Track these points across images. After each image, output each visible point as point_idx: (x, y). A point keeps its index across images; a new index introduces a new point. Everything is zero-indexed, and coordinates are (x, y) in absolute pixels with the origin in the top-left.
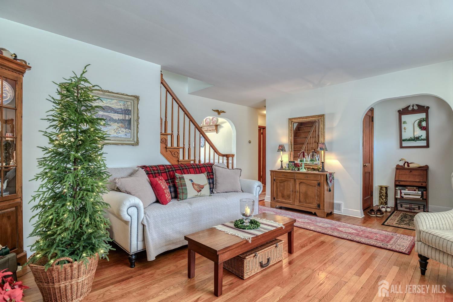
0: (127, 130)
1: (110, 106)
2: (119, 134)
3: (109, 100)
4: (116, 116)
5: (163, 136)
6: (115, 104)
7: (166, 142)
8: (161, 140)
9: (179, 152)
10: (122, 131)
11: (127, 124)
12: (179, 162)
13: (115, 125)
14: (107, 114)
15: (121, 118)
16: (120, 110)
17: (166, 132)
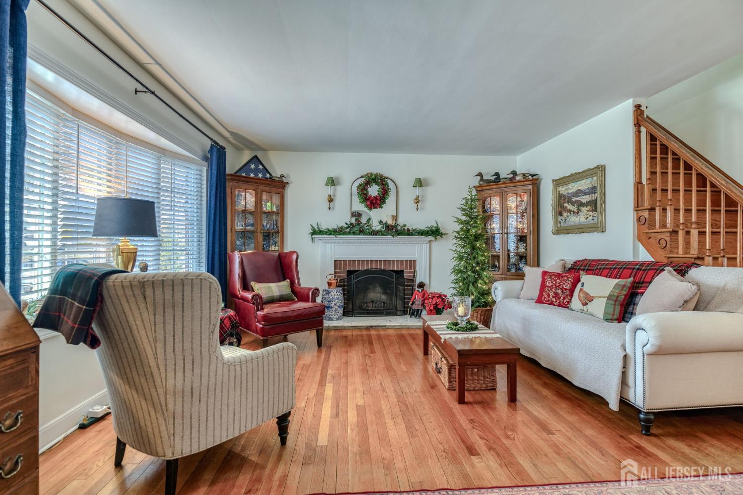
0: (594, 213)
1: (580, 189)
2: (588, 220)
3: (580, 182)
4: (585, 199)
5: (641, 213)
6: (584, 185)
7: (647, 222)
8: (639, 220)
9: (668, 239)
10: (590, 216)
11: (593, 204)
12: (669, 257)
13: (584, 209)
14: (579, 198)
15: (588, 200)
16: (588, 191)
17: (647, 205)
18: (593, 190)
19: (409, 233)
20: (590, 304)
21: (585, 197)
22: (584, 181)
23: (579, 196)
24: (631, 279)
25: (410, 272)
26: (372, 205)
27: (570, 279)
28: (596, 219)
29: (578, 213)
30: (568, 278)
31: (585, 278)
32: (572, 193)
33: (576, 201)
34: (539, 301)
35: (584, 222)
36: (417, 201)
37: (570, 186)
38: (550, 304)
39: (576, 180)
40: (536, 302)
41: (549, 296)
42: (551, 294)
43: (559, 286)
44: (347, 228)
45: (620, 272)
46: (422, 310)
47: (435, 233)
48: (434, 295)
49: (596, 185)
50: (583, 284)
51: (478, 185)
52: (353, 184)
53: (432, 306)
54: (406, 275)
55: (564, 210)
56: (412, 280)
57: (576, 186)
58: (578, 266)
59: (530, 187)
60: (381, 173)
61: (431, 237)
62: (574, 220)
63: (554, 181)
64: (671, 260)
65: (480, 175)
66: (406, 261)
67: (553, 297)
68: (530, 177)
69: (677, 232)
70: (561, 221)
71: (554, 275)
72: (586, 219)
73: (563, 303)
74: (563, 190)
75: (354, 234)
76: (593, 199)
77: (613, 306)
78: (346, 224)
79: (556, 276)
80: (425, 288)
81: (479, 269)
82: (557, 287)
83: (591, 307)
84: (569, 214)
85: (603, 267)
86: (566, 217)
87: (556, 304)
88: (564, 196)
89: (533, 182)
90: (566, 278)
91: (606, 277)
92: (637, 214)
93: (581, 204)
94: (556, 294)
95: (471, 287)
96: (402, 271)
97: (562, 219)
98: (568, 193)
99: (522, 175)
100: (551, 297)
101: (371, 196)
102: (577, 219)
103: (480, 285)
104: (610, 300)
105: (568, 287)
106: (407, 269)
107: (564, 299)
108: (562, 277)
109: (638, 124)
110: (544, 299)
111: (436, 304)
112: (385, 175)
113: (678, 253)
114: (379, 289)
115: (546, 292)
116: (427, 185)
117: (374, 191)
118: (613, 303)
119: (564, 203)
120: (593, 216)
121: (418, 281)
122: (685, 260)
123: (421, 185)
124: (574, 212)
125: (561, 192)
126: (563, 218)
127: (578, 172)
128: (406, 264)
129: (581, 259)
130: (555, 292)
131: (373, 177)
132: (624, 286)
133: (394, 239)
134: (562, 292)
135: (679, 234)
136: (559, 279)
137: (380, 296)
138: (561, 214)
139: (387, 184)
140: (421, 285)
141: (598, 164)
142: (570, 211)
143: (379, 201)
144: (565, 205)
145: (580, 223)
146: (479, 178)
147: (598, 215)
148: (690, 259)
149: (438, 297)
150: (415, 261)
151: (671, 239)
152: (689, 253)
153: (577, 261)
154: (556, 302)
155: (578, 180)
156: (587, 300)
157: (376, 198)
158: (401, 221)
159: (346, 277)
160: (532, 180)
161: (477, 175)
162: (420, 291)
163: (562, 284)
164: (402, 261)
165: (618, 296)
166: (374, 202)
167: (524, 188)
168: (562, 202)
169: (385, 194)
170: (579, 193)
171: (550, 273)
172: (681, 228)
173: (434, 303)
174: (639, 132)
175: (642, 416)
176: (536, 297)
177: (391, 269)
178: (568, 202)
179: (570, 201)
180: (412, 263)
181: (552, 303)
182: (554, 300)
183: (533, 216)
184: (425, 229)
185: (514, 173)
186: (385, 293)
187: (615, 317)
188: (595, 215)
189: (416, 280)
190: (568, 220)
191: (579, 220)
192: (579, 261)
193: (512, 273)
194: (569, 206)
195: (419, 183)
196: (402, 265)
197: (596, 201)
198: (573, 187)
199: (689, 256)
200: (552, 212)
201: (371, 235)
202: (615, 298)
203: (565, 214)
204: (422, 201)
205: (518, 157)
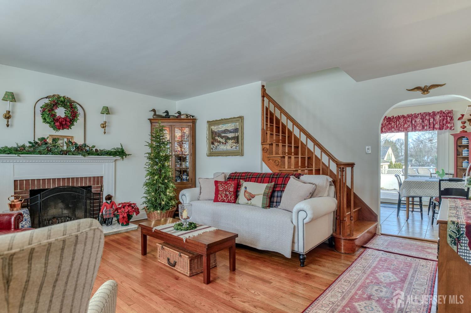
0: (236, 144)
1: (227, 129)
2: (232, 148)
3: (227, 125)
4: (230, 135)
5: (265, 146)
6: (230, 126)
7: (268, 151)
8: (263, 149)
9: (280, 161)
10: (234, 146)
11: (237, 140)
12: (280, 170)
13: (230, 142)
14: (226, 134)
15: (233, 136)
16: (232, 130)
17: (268, 142)
18: (236, 130)
19: (98, 153)
20: (253, 199)
21: (230, 134)
22: (230, 124)
23: (227, 133)
24: (273, 183)
25: (97, 187)
26: (61, 126)
27: (232, 185)
28: (238, 148)
29: (225, 144)
30: (231, 184)
31: (245, 184)
32: (221, 131)
33: (224, 136)
34: (216, 200)
35: (230, 149)
36: (104, 126)
37: (220, 126)
38: (223, 202)
39: (224, 123)
40: (214, 202)
41: (222, 197)
42: (223, 195)
43: (227, 190)
44: (30, 147)
45: (263, 179)
46: (112, 218)
47: (120, 153)
48: (124, 205)
49: (238, 127)
50: (246, 187)
51: (152, 118)
52: (36, 103)
53: (126, 214)
54: (93, 190)
55: (216, 141)
56: (100, 194)
57: (224, 127)
58: (234, 176)
59: (191, 124)
60: (69, 97)
61: (118, 157)
62: (222, 147)
63: (208, 122)
64: (281, 172)
65: (154, 110)
66: (94, 178)
67: (224, 197)
68: (191, 117)
69: (284, 157)
70: (213, 148)
71: (223, 183)
72: (231, 147)
73: (230, 200)
74: (215, 128)
75: (40, 153)
76: (236, 136)
77: (266, 199)
78: (30, 143)
79: (224, 184)
80: (113, 199)
81: (167, 181)
82: (226, 191)
83: (253, 201)
84: (219, 144)
85: (251, 176)
86: (217, 145)
87: (226, 201)
88: (216, 132)
89: (192, 121)
90: (230, 185)
91: (255, 182)
92: (262, 146)
93: (228, 138)
94: (226, 195)
95: (162, 195)
96: (90, 187)
97: (213, 147)
98: (218, 131)
99: (185, 115)
100: (223, 197)
101: (60, 118)
102: (225, 148)
103: (168, 193)
104: (265, 196)
105: (232, 190)
106: (95, 185)
107: (231, 197)
108: (228, 184)
109: (263, 97)
110: (219, 199)
111: (128, 212)
112: (73, 99)
113: (285, 168)
114: (61, 205)
115: (220, 194)
116: (112, 114)
117: (61, 112)
118: (266, 197)
119: (215, 137)
120: (236, 146)
121: (105, 195)
122: (288, 171)
123: (108, 113)
124: (223, 143)
125: (213, 130)
126: (215, 146)
127: (226, 118)
128: (94, 180)
129: (234, 172)
130: (225, 194)
131: (62, 99)
132: (270, 187)
133: (85, 158)
134: (229, 193)
135: (286, 158)
136: (226, 185)
137: (62, 211)
138: (213, 143)
139: (76, 107)
140: (109, 198)
141: (241, 116)
142: (220, 142)
143: (69, 123)
144: (216, 138)
145: (227, 150)
146: (153, 113)
147: (239, 146)
148: (291, 171)
149: (129, 206)
150: (102, 177)
151: (281, 160)
152: (291, 168)
153: (231, 174)
154: (226, 200)
155: (225, 123)
156: (251, 197)
157: (65, 119)
158: (90, 143)
159: (29, 197)
160: (193, 119)
161: (151, 111)
162: (109, 203)
163: (228, 188)
164: (90, 178)
165: (268, 193)
166: (64, 123)
167: (187, 124)
168: (214, 136)
169: (74, 117)
170: (226, 131)
171: (220, 181)
172: (286, 155)
173: (127, 211)
174: (263, 100)
175: (301, 257)
176: (213, 198)
177: (79, 185)
178: (218, 136)
179: (219, 136)
180: (99, 180)
181: (224, 201)
182: (225, 199)
183: (192, 144)
184: (112, 150)
185: (179, 113)
186: (67, 207)
187: (267, 205)
188: (237, 146)
189: (103, 193)
190: (218, 147)
191: (226, 148)
192: (233, 173)
193: (179, 182)
194: (219, 139)
195: (107, 111)
196: (90, 181)
197: (238, 137)
198: (222, 128)
199: (290, 169)
200: (207, 142)
201: (60, 154)
202: (267, 194)
203: (216, 144)
204: (108, 126)
205: (177, 102)
